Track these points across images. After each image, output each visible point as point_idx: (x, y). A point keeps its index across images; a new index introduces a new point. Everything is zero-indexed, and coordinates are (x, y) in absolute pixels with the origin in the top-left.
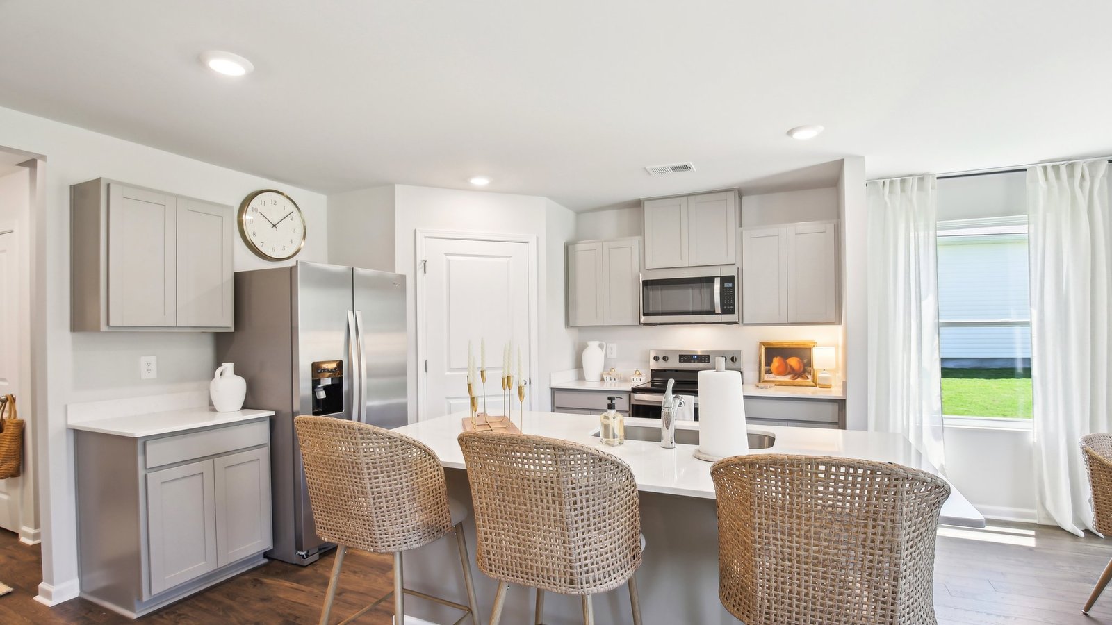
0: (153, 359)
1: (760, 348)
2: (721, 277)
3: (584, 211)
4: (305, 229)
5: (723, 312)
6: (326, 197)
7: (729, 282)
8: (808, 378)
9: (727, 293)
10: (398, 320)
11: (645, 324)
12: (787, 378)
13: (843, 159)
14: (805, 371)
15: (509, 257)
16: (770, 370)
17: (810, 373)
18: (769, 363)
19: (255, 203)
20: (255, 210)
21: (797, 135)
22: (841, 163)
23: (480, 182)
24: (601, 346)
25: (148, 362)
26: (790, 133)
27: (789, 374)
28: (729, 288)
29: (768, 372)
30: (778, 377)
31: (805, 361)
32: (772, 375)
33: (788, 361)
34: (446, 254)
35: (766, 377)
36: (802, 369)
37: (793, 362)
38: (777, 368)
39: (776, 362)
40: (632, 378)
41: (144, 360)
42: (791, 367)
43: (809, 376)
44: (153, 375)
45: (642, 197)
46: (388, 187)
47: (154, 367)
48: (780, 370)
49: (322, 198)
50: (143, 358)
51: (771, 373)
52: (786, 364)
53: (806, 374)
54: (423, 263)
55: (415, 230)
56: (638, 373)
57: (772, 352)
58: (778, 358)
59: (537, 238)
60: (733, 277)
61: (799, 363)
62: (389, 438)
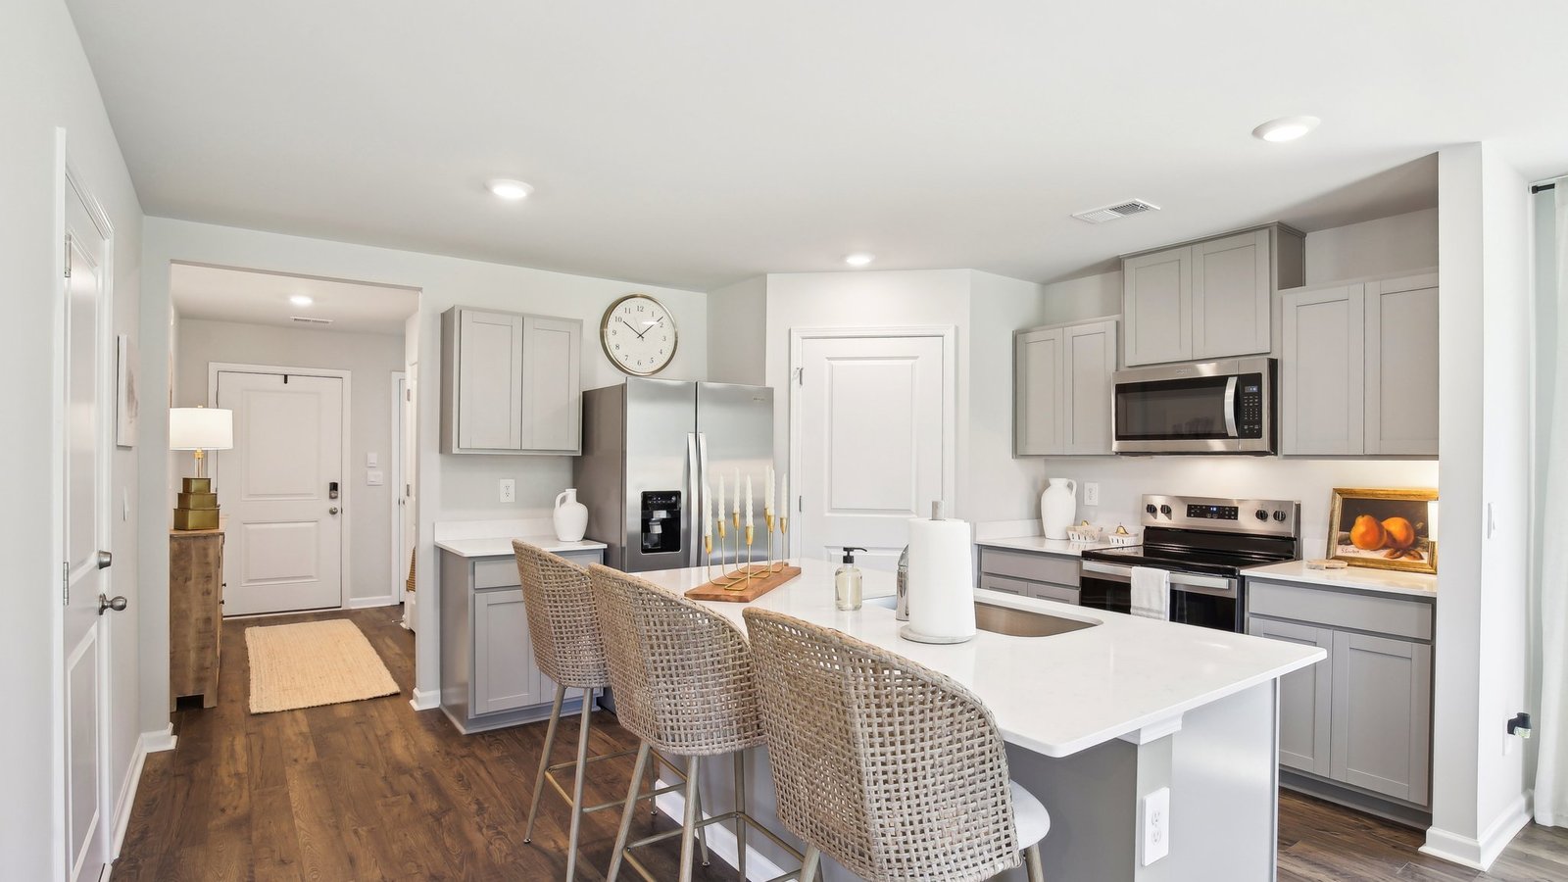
0: (511, 482)
1: (1334, 498)
2: (1238, 376)
3: (1053, 281)
4: (676, 338)
5: (1242, 435)
6: (706, 295)
7: (1254, 385)
8: (1422, 558)
9: (1248, 403)
10: (763, 444)
11: (1123, 453)
12: (1380, 555)
13: (1437, 153)
14: (1416, 544)
15: (916, 358)
16: (1349, 538)
17: (1426, 548)
18: (1347, 524)
19: (618, 311)
20: (619, 319)
21: (1273, 136)
22: (1433, 159)
23: (858, 260)
24: (1070, 486)
25: (507, 486)
26: (1257, 132)
27: (1385, 547)
28: (1253, 394)
29: (1345, 541)
30: (1361, 551)
31: (1419, 525)
32: (1351, 548)
33: (1384, 523)
34: (829, 359)
35: (1340, 551)
36: (1411, 541)
37: (1395, 526)
38: (1363, 536)
39: (1361, 525)
40: (1110, 537)
41: (503, 483)
42: (1389, 534)
43: (1425, 555)
44: (512, 498)
45: (1121, 252)
46: (760, 278)
47: (512, 491)
48: (1368, 539)
49: (700, 299)
50: (501, 481)
51: (1351, 543)
52: (1381, 528)
53: (1419, 549)
54: (798, 371)
55: (790, 330)
56: (1122, 531)
57: (1354, 506)
58: (1366, 517)
59: (957, 328)
60: (1259, 376)
61: (1407, 528)
62: (562, 567)
